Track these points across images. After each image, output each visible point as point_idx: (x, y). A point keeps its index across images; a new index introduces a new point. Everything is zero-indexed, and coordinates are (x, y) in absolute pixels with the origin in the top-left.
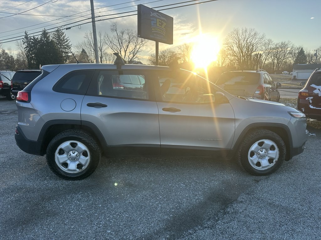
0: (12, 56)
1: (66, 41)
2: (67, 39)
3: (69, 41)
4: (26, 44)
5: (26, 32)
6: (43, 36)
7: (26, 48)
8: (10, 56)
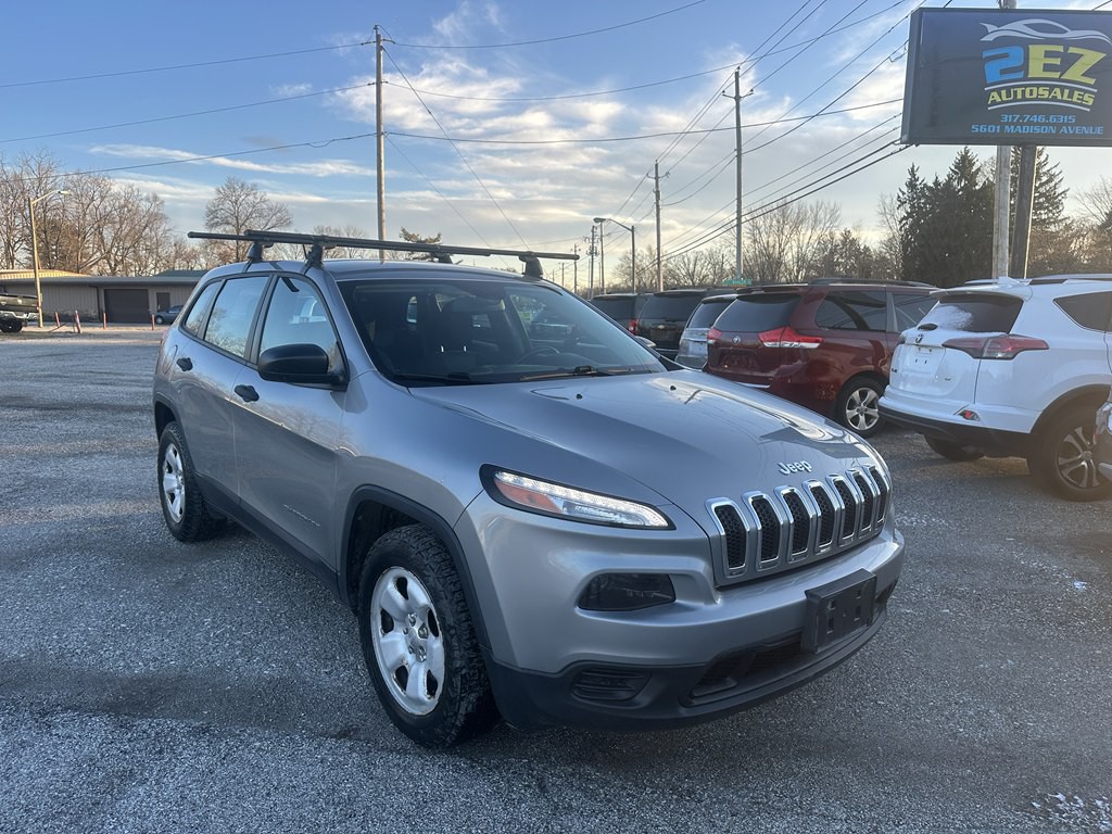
0: (866, 249)
1: (1044, 179)
2: (1052, 172)
3: (1056, 180)
4: (907, 206)
5: (913, 169)
6: (956, 173)
7: (904, 218)
8: (862, 247)
